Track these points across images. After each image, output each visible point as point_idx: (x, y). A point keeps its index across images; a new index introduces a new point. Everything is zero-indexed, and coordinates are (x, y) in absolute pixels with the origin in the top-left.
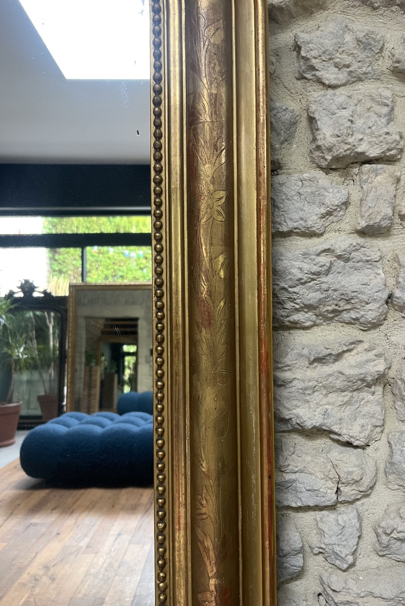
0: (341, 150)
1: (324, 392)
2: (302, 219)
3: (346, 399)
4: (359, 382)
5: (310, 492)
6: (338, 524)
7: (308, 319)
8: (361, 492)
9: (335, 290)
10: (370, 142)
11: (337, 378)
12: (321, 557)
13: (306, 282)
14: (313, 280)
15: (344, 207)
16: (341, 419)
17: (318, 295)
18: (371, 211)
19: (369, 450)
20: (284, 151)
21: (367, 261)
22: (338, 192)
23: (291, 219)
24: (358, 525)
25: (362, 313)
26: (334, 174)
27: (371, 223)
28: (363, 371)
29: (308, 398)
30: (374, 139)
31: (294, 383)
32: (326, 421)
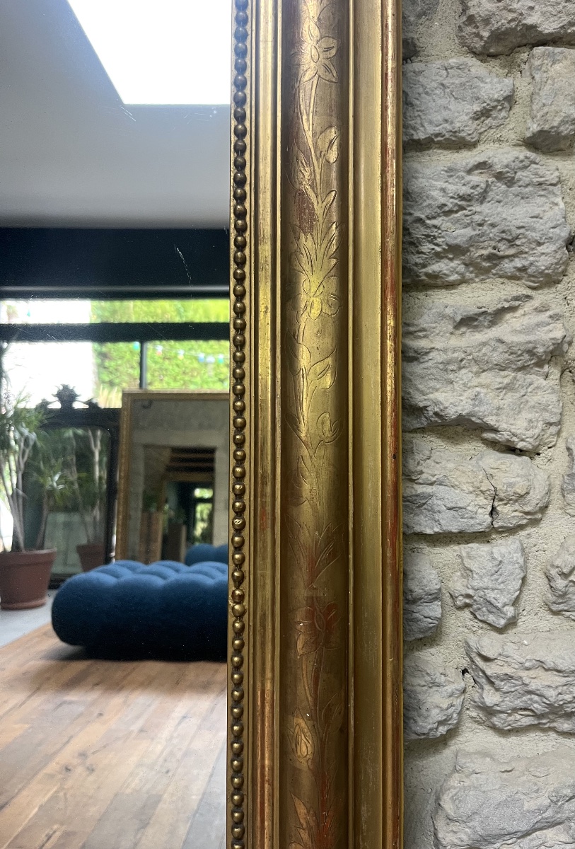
0: (503, 21)
1: (475, 369)
2: (446, 121)
3: (506, 381)
4: (526, 356)
5: (452, 512)
6: (494, 558)
7: (454, 271)
8: (527, 513)
9: (493, 225)
10: (543, 14)
11: (494, 350)
12: (466, 614)
13: (451, 212)
14: (462, 208)
15: (506, 105)
16: (498, 408)
17: (469, 232)
18: (546, 109)
19: (538, 460)
20: (421, 29)
21: (540, 184)
22: (499, 83)
23: (431, 122)
24: (521, 561)
25: (531, 259)
26: (493, 62)
27: (547, 127)
28: (531, 338)
29: (451, 376)
30: (550, 9)
31: (432, 355)
32: (477, 409)
